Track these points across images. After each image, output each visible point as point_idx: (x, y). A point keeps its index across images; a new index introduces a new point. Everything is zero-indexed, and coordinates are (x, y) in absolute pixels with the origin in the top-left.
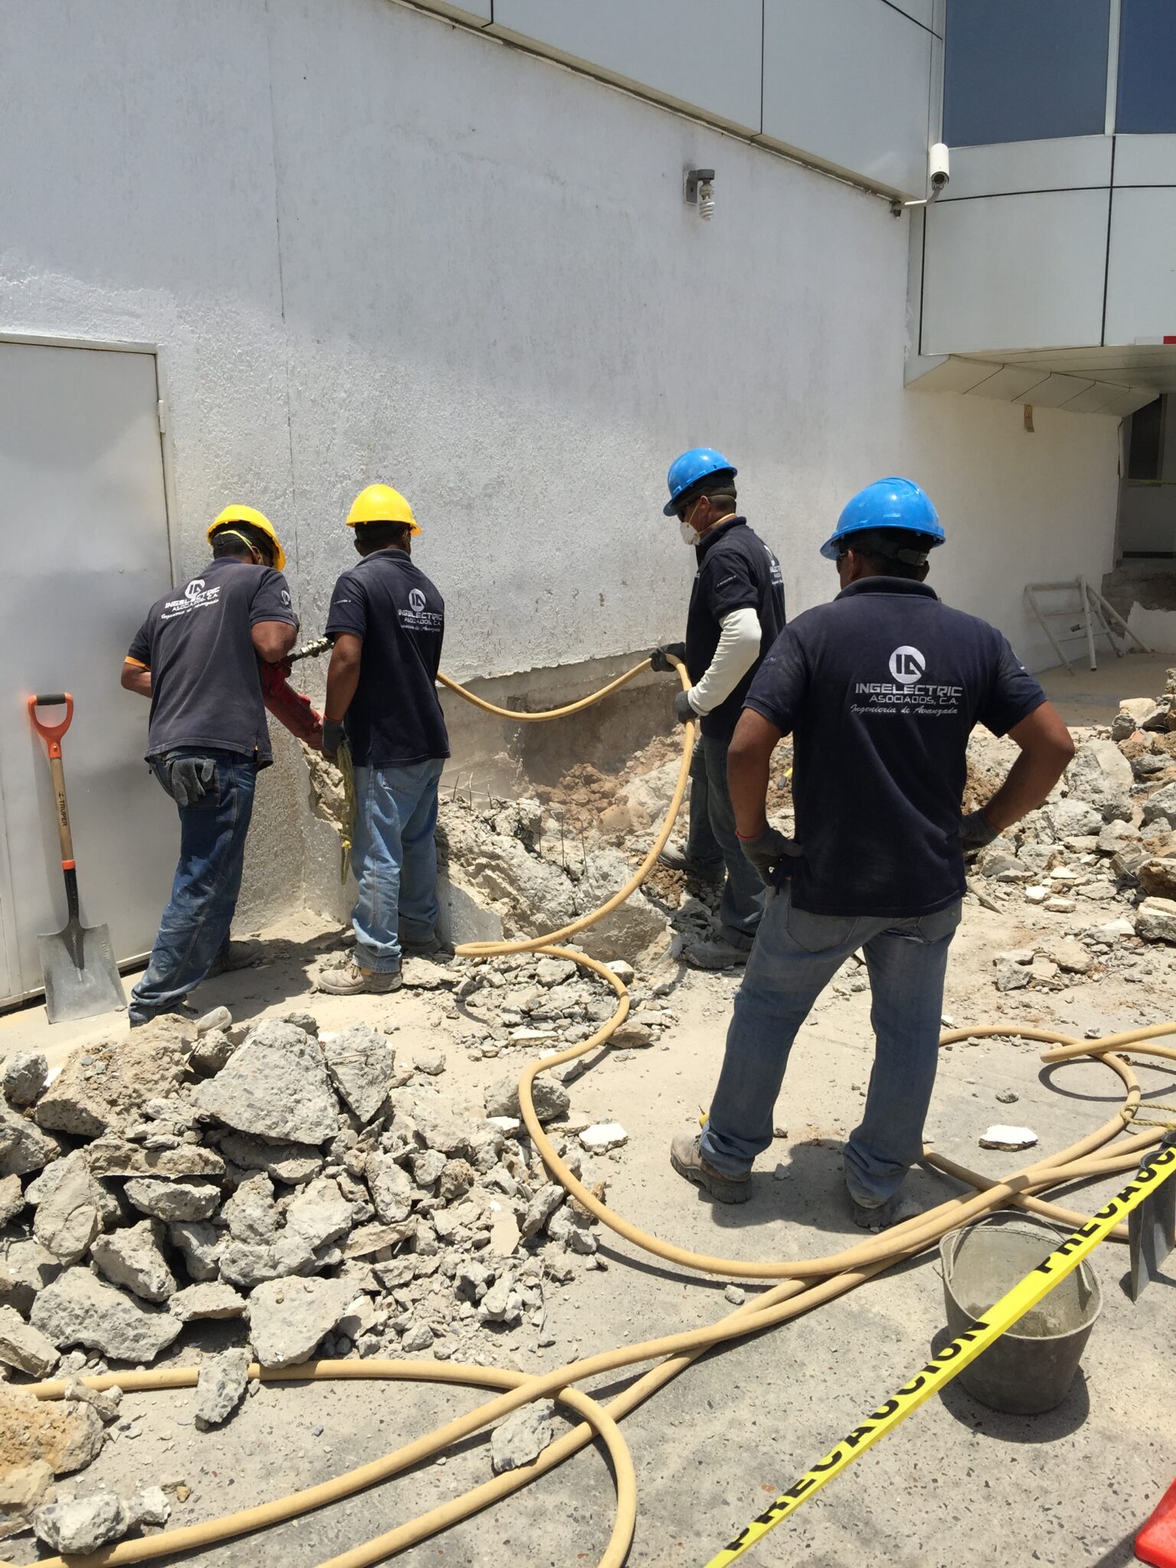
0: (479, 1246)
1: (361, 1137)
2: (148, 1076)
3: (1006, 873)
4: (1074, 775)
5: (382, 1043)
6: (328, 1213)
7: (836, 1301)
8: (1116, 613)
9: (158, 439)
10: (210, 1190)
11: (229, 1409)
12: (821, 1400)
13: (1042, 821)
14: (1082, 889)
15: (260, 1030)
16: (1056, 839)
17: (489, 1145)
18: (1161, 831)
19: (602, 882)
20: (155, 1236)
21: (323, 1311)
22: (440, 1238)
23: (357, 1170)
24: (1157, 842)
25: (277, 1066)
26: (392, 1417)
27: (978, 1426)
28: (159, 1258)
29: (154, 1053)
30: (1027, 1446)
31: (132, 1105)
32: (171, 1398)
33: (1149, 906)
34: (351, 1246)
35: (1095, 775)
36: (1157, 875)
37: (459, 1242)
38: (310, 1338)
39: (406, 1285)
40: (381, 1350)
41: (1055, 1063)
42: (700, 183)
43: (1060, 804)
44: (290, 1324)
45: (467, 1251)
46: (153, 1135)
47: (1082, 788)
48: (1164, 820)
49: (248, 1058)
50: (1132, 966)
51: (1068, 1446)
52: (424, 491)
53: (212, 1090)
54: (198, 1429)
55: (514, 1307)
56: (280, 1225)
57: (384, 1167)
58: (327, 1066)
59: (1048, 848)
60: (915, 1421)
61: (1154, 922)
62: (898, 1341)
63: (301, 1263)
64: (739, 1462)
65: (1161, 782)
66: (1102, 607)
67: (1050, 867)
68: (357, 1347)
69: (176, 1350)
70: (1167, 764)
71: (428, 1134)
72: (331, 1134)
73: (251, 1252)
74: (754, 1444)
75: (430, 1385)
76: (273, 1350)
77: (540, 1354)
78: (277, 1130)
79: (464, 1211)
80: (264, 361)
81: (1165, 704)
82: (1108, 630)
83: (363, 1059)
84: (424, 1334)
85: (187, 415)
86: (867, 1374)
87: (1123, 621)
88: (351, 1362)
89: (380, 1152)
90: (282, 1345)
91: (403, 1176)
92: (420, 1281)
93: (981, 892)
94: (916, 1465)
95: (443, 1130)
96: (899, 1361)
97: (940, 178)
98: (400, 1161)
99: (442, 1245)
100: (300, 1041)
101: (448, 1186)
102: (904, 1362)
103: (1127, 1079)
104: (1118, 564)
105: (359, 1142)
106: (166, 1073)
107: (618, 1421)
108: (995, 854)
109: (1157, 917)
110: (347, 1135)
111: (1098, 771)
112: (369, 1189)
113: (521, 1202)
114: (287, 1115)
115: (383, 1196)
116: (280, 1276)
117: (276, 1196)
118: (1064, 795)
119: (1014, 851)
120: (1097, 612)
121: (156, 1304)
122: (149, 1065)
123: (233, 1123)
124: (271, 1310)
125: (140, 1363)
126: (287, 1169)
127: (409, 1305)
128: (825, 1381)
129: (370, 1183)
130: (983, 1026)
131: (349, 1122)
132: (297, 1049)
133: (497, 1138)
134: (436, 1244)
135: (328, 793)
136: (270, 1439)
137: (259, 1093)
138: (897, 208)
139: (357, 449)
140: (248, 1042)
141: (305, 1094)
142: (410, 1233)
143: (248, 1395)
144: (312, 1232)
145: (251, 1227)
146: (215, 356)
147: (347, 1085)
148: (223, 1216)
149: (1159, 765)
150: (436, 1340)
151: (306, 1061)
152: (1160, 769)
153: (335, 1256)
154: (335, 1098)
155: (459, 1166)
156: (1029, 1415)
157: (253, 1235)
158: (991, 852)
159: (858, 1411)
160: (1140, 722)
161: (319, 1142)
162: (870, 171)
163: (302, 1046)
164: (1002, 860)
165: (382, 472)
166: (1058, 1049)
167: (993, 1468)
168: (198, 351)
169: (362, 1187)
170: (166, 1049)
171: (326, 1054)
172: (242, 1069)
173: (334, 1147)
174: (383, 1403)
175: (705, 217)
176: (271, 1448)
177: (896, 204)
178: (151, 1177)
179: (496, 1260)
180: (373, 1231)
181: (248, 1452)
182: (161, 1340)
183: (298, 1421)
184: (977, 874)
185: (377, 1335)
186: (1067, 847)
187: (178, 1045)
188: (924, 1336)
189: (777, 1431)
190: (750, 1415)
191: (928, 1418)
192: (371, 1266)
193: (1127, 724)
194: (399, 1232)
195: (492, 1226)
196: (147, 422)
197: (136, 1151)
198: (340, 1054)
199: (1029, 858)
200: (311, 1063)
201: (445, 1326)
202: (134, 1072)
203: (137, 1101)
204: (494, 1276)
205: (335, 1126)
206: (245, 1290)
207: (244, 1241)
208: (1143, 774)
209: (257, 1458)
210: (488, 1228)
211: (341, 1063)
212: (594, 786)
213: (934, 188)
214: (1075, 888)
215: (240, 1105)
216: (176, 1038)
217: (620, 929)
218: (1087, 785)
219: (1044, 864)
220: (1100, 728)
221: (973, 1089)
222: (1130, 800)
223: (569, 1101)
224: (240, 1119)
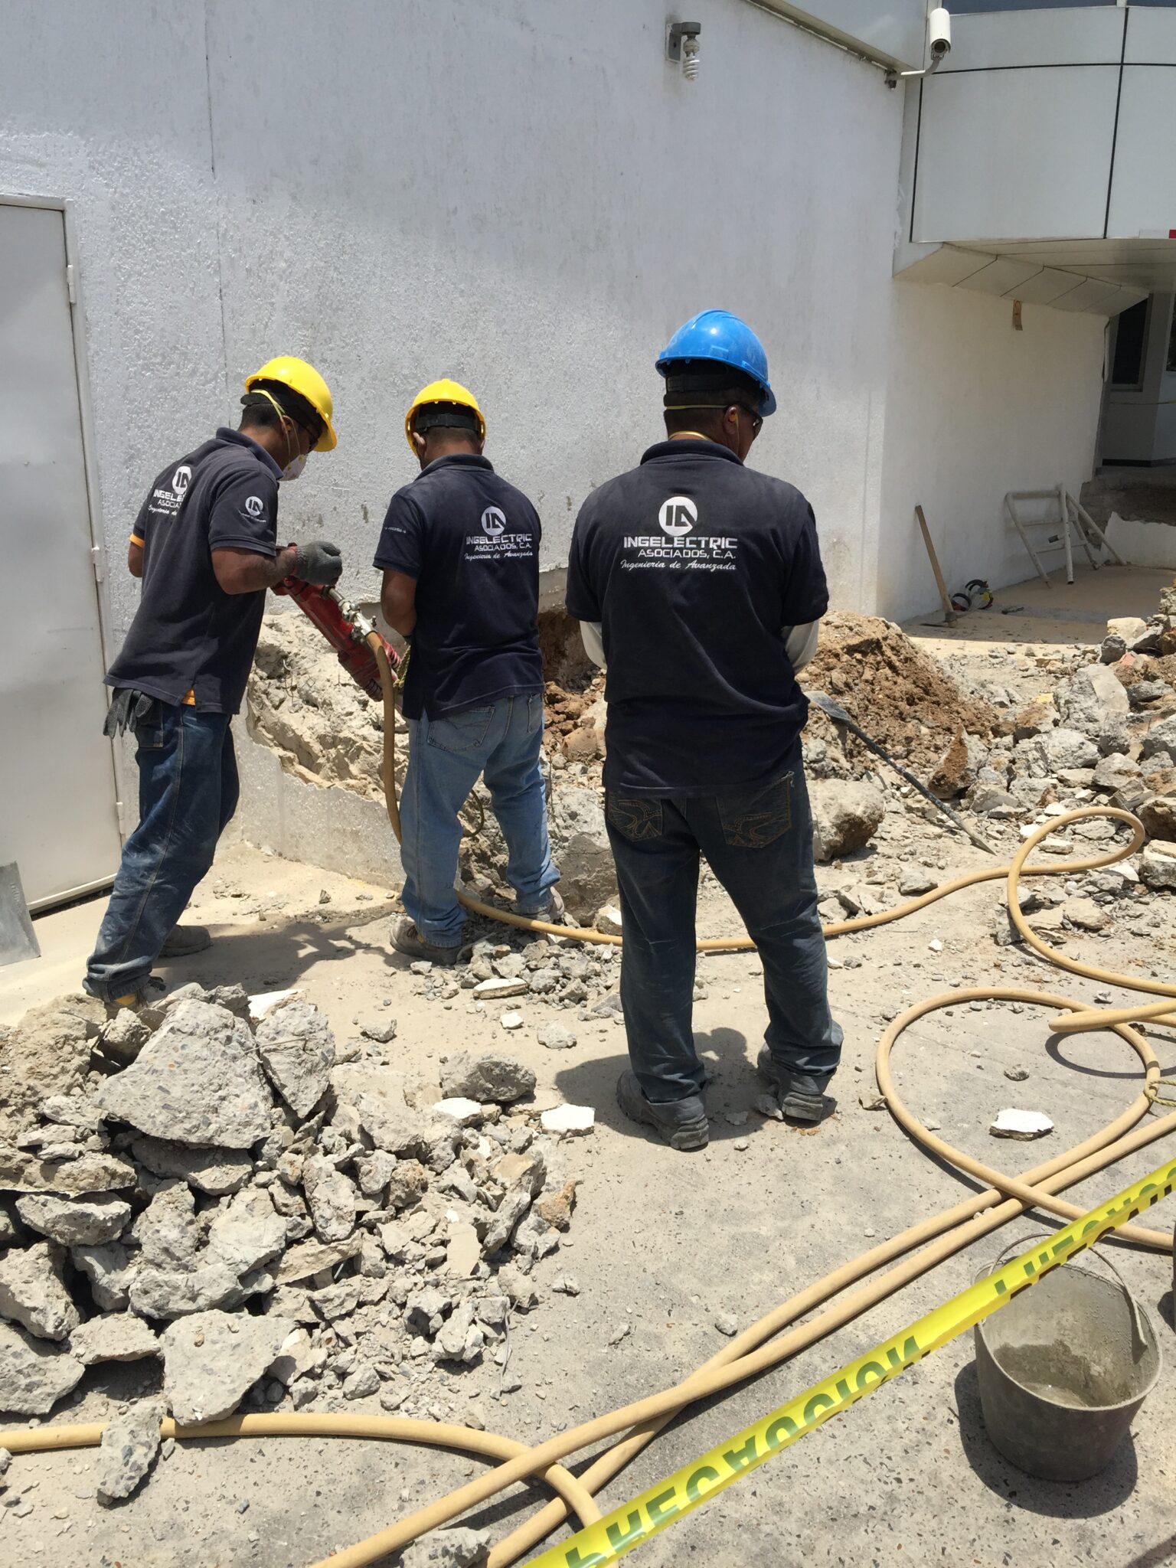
0: (433, 1265)
1: (298, 1135)
2: (46, 1070)
3: (999, 809)
4: (1067, 702)
5: (322, 1025)
6: (256, 1234)
7: (841, 1332)
8: (1094, 525)
9: (67, 310)
10: (120, 1207)
11: (137, 1481)
12: (830, 1462)
13: (1034, 752)
14: (1079, 828)
15: (179, 1015)
16: (1049, 771)
17: (446, 1140)
18: (1162, 766)
19: (570, 822)
20: (53, 1261)
21: (249, 1357)
22: (388, 1257)
23: (292, 1179)
24: (1159, 778)
25: (198, 1058)
26: (331, 1487)
27: (1012, 1496)
28: (58, 1288)
29: (52, 1042)
30: (1070, 1523)
31: (25, 1105)
32: (70, 1461)
33: (1154, 850)
34: (284, 1270)
35: (1090, 703)
36: (1161, 816)
37: (411, 1262)
38: (234, 1391)
39: (349, 1314)
40: (319, 1398)
41: (1061, 1033)
42: (684, 38)
43: (1054, 733)
44: (210, 1372)
45: (420, 1271)
46: (50, 1143)
47: (1076, 716)
48: (1166, 755)
49: (164, 1049)
50: (1138, 917)
51: (1115, 1523)
52: (374, 378)
53: (120, 1088)
54: (100, 1504)
55: (474, 1345)
56: (201, 1243)
57: (323, 1175)
58: (258, 1052)
59: (1042, 783)
60: (938, 1490)
61: (1160, 869)
62: (915, 1383)
63: (225, 1295)
64: (738, 1547)
65: (1159, 711)
66: (1080, 516)
67: (1043, 803)
68: (291, 1394)
69: (77, 1398)
70: (1165, 691)
71: (375, 1133)
72: (262, 1135)
73: (166, 1282)
74: (755, 1522)
75: (376, 1443)
76: (191, 1405)
77: (504, 1402)
78: (198, 1134)
79: (416, 1222)
80: (192, 222)
81: (1157, 625)
82: (1086, 541)
83: (301, 1044)
84: (368, 1379)
85: (101, 283)
86: (882, 1427)
87: (1099, 531)
88: (284, 1416)
89: (319, 1155)
90: (201, 1398)
91: (346, 1183)
92: (364, 1310)
93: (973, 831)
94: (944, 1549)
95: (392, 1126)
96: (917, 1410)
97: (941, 46)
98: (342, 1166)
99: (391, 1266)
100: (226, 1026)
101: (398, 1193)
102: (923, 1412)
103: (1144, 1054)
104: (1097, 472)
105: (295, 1142)
106: (67, 1065)
107: (594, 1494)
108: (986, 789)
109: (1163, 863)
110: (282, 1133)
111: (1094, 698)
112: (306, 1201)
113: (481, 1210)
114: (209, 1115)
115: (322, 1210)
116: (200, 1310)
117: (197, 1209)
118: (1056, 723)
119: (1006, 784)
120: (1074, 522)
121: (53, 1344)
122: (47, 1057)
123: (146, 1128)
124: (189, 1354)
125: (34, 1416)
126: (210, 1178)
127: (352, 1339)
128: (834, 1437)
129: (308, 1194)
130: (984, 987)
131: (284, 1117)
132: (222, 1035)
133: (453, 1132)
134: (384, 1264)
135: (268, 715)
136: (185, 1517)
137: (176, 1092)
138: (892, 78)
139: (298, 328)
140: (165, 1029)
141: (232, 1089)
142: (353, 1253)
143: (161, 1457)
144: (238, 1257)
145: (166, 1251)
146: (133, 215)
147: (282, 1076)
148: (135, 1234)
149: (1157, 692)
150: (383, 1384)
151: (234, 1049)
152: (1157, 697)
153: (266, 1283)
154: (268, 1089)
155: (410, 1169)
156: (1069, 1483)
157: (169, 1260)
158: (983, 787)
159: (873, 1476)
160: (1131, 643)
161: (248, 1145)
162: (866, 35)
163: (228, 1032)
164: (995, 795)
165: (328, 355)
166: (1067, 1018)
167: (1034, 1554)
168: (113, 208)
169: (298, 1198)
170: (67, 1038)
171: (258, 1039)
172: (156, 1062)
173: (265, 1149)
174: (319, 1468)
175: (689, 76)
176: (187, 1531)
177: (891, 73)
178: (47, 1193)
179: (453, 1283)
180: (310, 1252)
181: (158, 1537)
182: (59, 1388)
183: (219, 1493)
184: (967, 809)
185: (313, 1379)
186: (1061, 781)
187: (81, 1032)
188: (944, 1377)
189: (781, 1504)
190: (749, 1482)
191: (954, 1486)
192: (309, 1293)
193: (1117, 646)
194: (340, 1251)
195: (449, 1241)
196: (53, 289)
197: (29, 1161)
198: (274, 1039)
199: (1022, 793)
200: (240, 1051)
201: (393, 1367)
202: (29, 1065)
203: (33, 1099)
204: (451, 1304)
205: (268, 1125)
206: (158, 1324)
207: (159, 1266)
208: (1139, 703)
209: (169, 1544)
210: (444, 1243)
211: (275, 1050)
212: (558, 706)
213: (933, 58)
214: (1071, 826)
215: (154, 1106)
216: (80, 1023)
217: (590, 872)
218: (1081, 714)
219: (1038, 800)
220: (1082, 646)
221: (978, 1062)
222: (1128, 731)
223: (535, 1079)
224: (154, 1123)
